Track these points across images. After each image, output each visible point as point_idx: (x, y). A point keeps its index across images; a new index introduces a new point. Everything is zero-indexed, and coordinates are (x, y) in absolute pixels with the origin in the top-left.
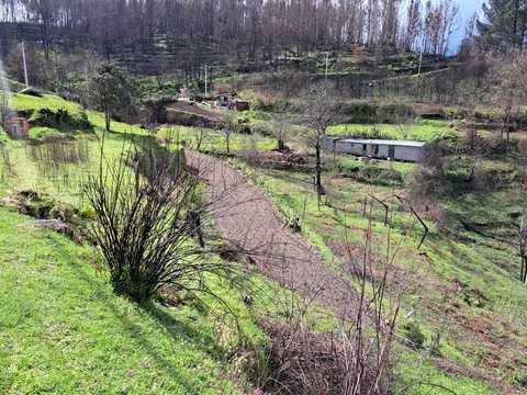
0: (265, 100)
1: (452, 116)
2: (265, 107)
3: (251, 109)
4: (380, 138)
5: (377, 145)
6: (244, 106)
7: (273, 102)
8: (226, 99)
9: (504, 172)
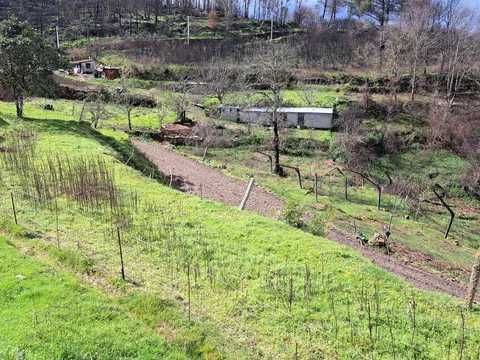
0: (141, 67)
1: (335, 81)
2: (141, 74)
3: (123, 77)
4: (284, 106)
5: (285, 114)
6: (114, 74)
7: (149, 68)
8: (88, 65)
9: (403, 134)
